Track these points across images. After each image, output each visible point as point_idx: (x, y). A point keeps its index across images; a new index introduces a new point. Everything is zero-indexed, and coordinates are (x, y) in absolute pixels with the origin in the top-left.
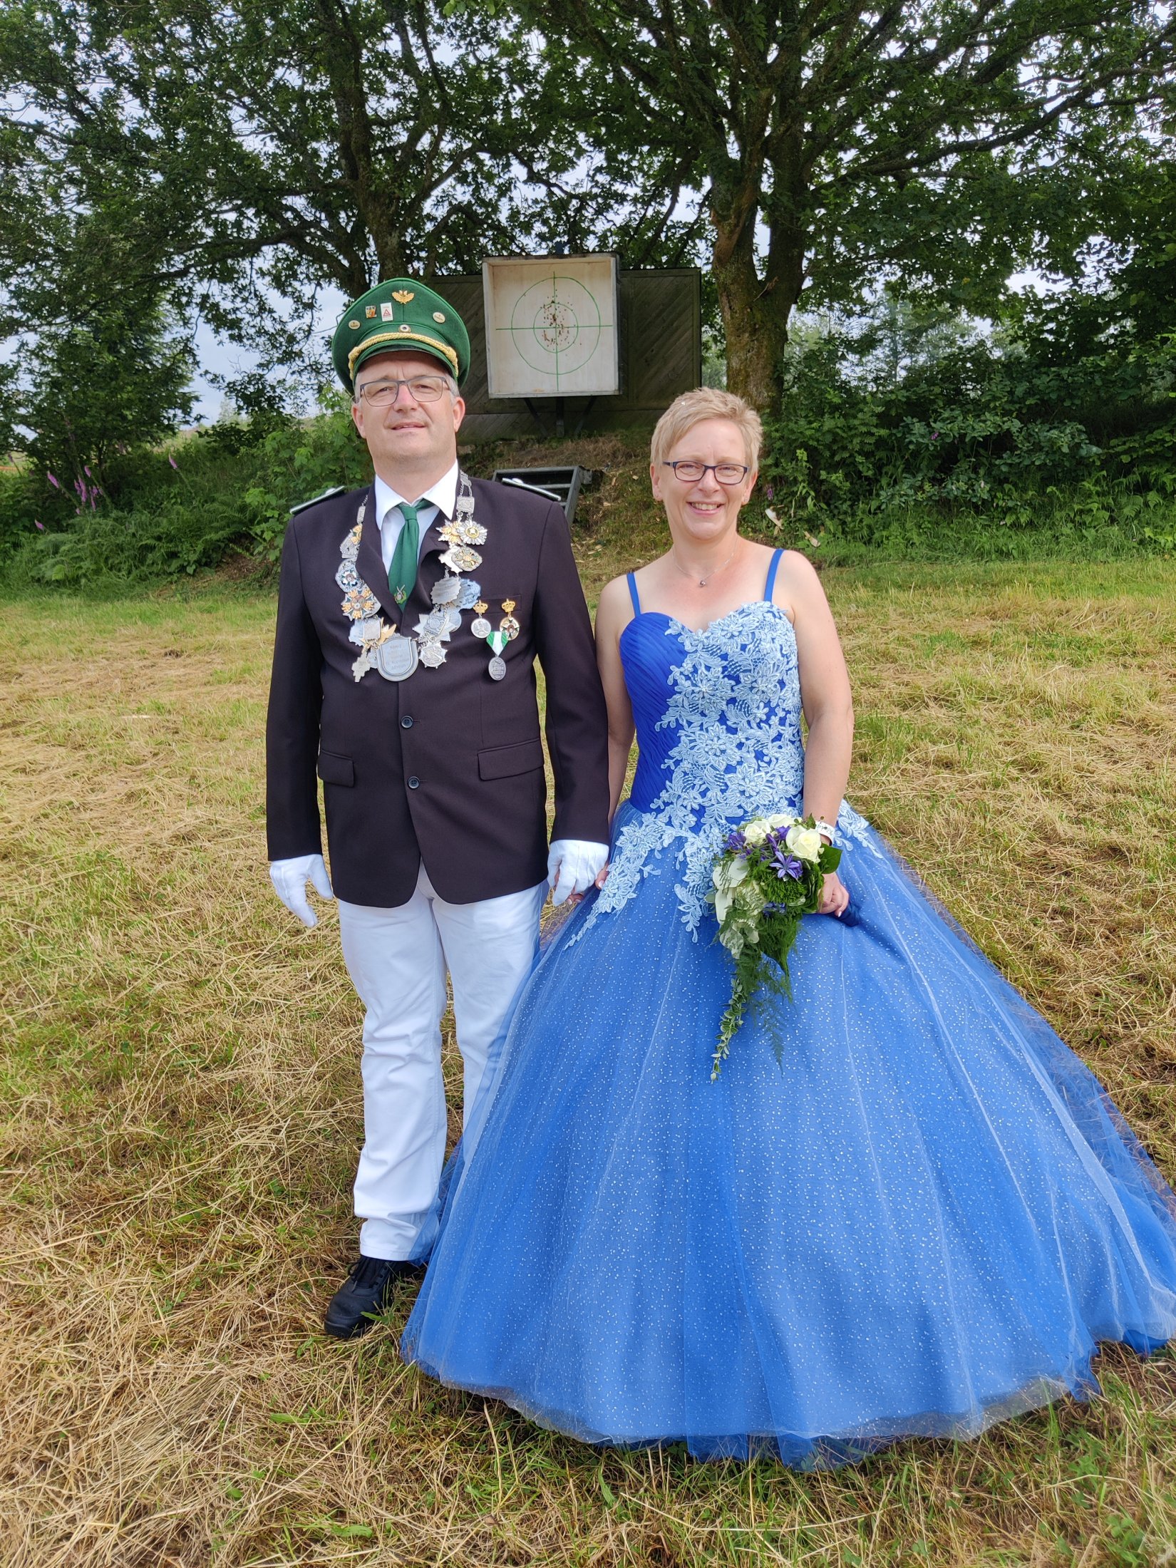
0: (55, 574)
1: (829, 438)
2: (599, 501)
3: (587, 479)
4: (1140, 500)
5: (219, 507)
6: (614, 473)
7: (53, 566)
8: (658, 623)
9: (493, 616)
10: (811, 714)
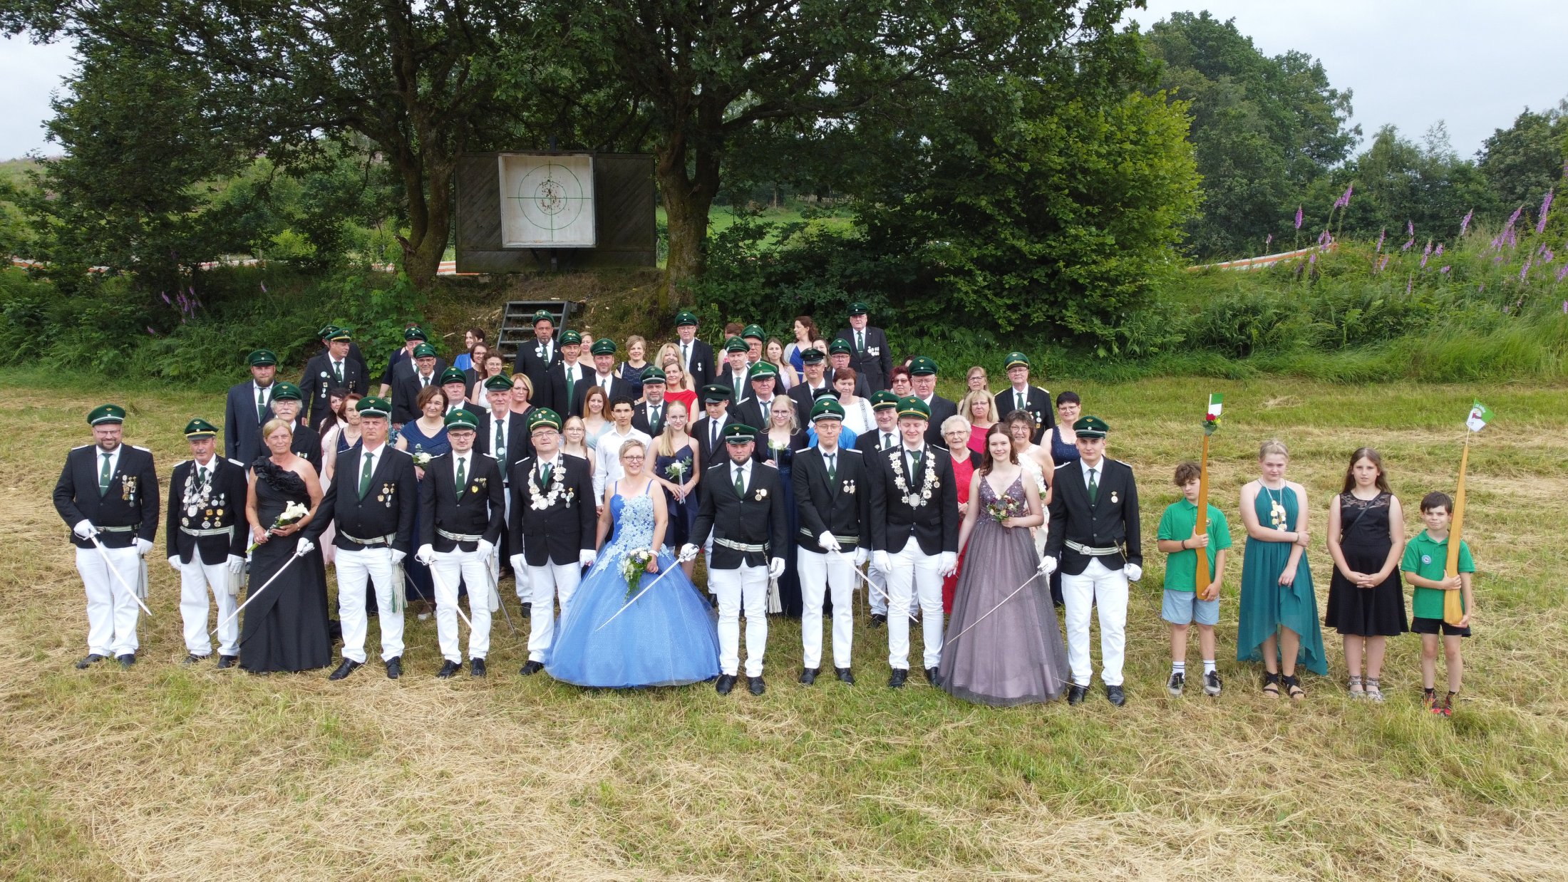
0: (171, 371)
1: (732, 296)
3: (574, 309)
4: (919, 342)
5: (299, 320)
6: (593, 304)
7: (170, 365)
8: (620, 497)
9: (567, 492)
10: (655, 523)
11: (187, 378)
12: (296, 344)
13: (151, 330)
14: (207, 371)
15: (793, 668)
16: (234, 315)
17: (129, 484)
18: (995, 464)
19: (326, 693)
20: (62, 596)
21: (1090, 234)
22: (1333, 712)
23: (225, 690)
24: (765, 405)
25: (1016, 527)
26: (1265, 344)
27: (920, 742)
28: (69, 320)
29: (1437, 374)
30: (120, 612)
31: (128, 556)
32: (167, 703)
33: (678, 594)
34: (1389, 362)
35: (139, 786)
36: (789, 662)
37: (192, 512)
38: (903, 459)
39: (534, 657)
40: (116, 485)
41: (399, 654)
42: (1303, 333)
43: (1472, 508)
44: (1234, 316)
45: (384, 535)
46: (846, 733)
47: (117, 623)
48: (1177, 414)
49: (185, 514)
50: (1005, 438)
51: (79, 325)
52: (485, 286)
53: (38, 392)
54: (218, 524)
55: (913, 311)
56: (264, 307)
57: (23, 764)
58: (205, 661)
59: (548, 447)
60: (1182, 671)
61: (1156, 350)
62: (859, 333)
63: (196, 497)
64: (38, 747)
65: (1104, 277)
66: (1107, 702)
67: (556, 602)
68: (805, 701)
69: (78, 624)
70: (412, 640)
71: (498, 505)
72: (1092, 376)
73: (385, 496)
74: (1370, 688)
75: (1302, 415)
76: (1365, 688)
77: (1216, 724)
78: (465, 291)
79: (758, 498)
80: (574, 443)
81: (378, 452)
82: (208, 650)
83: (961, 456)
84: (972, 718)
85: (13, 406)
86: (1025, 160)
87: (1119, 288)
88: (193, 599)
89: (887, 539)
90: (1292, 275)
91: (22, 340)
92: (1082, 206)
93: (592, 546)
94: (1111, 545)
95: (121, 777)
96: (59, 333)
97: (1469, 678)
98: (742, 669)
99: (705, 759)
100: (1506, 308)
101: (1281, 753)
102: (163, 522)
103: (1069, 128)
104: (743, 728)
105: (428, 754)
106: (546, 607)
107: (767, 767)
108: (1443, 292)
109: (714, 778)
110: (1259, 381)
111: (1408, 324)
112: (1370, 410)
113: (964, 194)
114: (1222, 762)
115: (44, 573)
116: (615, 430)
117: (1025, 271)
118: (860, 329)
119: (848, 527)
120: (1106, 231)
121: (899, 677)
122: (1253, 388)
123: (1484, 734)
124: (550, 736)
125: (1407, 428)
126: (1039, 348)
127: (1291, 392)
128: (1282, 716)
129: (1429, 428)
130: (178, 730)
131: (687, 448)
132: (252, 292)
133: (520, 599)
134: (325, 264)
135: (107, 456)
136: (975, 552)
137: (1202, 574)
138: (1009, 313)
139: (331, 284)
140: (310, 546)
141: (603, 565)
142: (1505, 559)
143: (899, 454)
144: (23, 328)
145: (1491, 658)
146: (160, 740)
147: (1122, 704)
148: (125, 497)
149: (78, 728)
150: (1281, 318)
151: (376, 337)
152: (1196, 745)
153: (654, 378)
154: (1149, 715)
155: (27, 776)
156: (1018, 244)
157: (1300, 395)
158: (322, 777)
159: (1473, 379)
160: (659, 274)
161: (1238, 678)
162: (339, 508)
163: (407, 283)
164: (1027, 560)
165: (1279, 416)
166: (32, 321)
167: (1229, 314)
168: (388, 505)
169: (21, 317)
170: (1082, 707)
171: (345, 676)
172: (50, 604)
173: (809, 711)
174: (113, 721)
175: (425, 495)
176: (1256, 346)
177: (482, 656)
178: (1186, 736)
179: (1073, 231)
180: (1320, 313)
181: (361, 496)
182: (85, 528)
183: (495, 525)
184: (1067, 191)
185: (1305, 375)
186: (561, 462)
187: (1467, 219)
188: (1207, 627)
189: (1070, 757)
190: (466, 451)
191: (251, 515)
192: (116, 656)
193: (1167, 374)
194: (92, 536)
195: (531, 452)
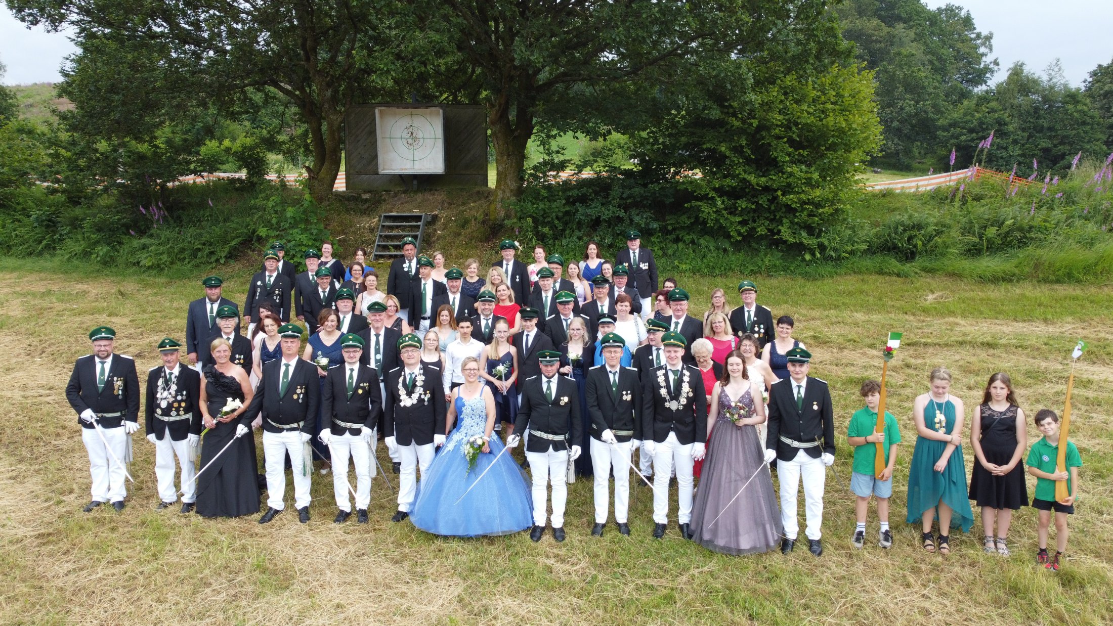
0: (146, 262)
1: (542, 212)
2: (435, 230)
3: (429, 219)
4: (675, 246)
5: (233, 225)
6: (443, 215)
7: (146, 258)
8: (462, 399)
9: (425, 394)
10: (487, 416)
11: (158, 268)
12: (233, 243)
13: (133, 233)
14: (172, 263)
15: (584, 519)
16: (190, 221)
17: (118, 383)
18: (731, 379)
19: (257, 535)
20: (73, 450)
21: (801, 171)
22: (973, 565)
23: (187, 531)
24: (566, 320)
25: (746, 425)
26: (926, 251)
27: (675, 584)
28: (75, 224)
29: (1052, 277)
30: (113, 472)
31: (118, 434)
32: (147, 541)
33: (504, 468)
34: (1016, 267)
35: (128, 611)
36: (582, 514)
37: (164, 404)
38: (666, 375)
39: (403, 508)
40: (109, 384)
41: (308, 505)
42: (954, 244)
43: (1076, 391)
44: (905, 230)
45: (298, 422)
46: (623, 575)
47: (111, 479)
48: (861, 306)
49: (159, 406)
50: (739, 361)
51: (82, 228)
52: (366, 201)
53: (55, 277)
54: (182, 412)
55: (671, 224)
56: (211, 216)
57: (48, 592)
58: (171, 508)
59: (412, 361)
60: (864, 530)
61: (847, 255)
62: (634, 253)
63: (166, 394)
64: (58, 577)
65: (809, 202)
66: (809, 554)
67: (418, 471)
68: (593, 548)
69: (84, 474)
70: (316, 491)
71: (377, 400)
72: (800, 274)
73: (299, 395)
74: (999, 545)
75: (952, 308)
76: (996, 545)
77: (888, 573)
78: (352, 205)
79: (562, 403)
80: (430, 350)
81: (293, 363)
82: (175, 498)
83: (707, 366)
84: (713, 565)
85: (37, 288)
86: (754, 118)
87: (821, 210)
88: (163, 463)
89: (654, 432)
90: (947, 198)
91: (44, 238)
92: (796, 149)
93: (443, 433)
94: (813, 440)
95: (116, 603)
96: (69, 233)
97: (1072, 538)
98: (549, 520)
99: (522, 595)
100: (1104, 227)
101: (934, 598)
102: (143, 407)
103: (786, 94)
104: (549, 570)
105: (328, 588)
106: (411, 473)
107: (566, 603)
108: (1058, 214)
109: (529, 612)
110: (922, 279)
111: (1032, 239)
112: (1003, 305)
113: (709, 141)
114: (892, 606)
115: (60, 431)
116: (459, 340)
117: (753, 196)
118: (635, 249)
119: (625, 424)
120: (813, 169)
121: (659, 531)
122: (917, 284)
123: (1082, 586)
124: (413, 573)
125: (1029, 321)
126: (762, 254)
127: (945, 289)
128: (936, 568)
129: (1045, 320)
130: (154, 565)
131: (509, 353)
132: (203, 205)
133: (391, 459)
134: (253, 185)
135: (103, 363)
136: (716, 443)
137: (880, 461)
138: (739, 228)
139: (258, 201)
140: (246, 430)
141: (450, 447)
142: (1099, 436)
143: (663, 371)
144: (44, 229)
145: (1088, 521)
146: (142, 573)
147: (820, 554)
148: (115, 392)
149: (85, 561)
150: (939, 233)
151: (289, 241)
152: (873, 591)
153: (487, 298)
154: (839, 564)
155: (51, 602)
156: (747, 177)
157: (951, 291)
158: (254, 606)
159: (1079, 281)
160: (490, 192)
161: (904, 534)
162: (266, 403)
163: (311, 202)
164: (753, 449)
165: (935, 308)
166: (50, 224)
167: (901, 229)
168: (300, 401)
169: (43, 221)
170: (791, 556)
171: (270, 520)
172: (65, 457)
173: (597, 556)
174: (109, 557)
175: (326, 393)
176: (920, 253)
177: (365, 507)
178: (865, 583)
179: (789, 169)
180: (967, 230)
181: (282, 395)
182: (88, 414)
183: (373, 415)
184: (785, 140)
185: (955, 275)
186: (422, 372)
187: (1077, 158)
188: (883, 499)
189: (782, 600)
190: (354, 363)
191: (203, 406)
192: (111, 502)
193: (855, 273)
194: (93, 420)
195: (401, 364)
